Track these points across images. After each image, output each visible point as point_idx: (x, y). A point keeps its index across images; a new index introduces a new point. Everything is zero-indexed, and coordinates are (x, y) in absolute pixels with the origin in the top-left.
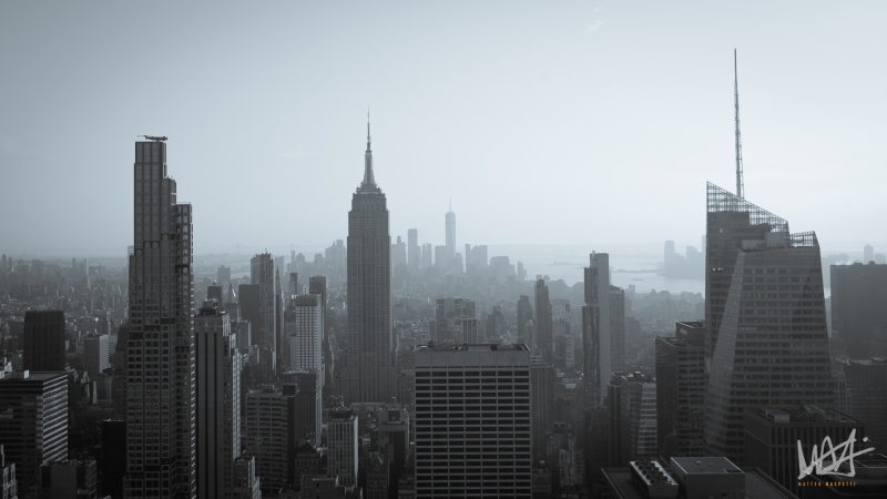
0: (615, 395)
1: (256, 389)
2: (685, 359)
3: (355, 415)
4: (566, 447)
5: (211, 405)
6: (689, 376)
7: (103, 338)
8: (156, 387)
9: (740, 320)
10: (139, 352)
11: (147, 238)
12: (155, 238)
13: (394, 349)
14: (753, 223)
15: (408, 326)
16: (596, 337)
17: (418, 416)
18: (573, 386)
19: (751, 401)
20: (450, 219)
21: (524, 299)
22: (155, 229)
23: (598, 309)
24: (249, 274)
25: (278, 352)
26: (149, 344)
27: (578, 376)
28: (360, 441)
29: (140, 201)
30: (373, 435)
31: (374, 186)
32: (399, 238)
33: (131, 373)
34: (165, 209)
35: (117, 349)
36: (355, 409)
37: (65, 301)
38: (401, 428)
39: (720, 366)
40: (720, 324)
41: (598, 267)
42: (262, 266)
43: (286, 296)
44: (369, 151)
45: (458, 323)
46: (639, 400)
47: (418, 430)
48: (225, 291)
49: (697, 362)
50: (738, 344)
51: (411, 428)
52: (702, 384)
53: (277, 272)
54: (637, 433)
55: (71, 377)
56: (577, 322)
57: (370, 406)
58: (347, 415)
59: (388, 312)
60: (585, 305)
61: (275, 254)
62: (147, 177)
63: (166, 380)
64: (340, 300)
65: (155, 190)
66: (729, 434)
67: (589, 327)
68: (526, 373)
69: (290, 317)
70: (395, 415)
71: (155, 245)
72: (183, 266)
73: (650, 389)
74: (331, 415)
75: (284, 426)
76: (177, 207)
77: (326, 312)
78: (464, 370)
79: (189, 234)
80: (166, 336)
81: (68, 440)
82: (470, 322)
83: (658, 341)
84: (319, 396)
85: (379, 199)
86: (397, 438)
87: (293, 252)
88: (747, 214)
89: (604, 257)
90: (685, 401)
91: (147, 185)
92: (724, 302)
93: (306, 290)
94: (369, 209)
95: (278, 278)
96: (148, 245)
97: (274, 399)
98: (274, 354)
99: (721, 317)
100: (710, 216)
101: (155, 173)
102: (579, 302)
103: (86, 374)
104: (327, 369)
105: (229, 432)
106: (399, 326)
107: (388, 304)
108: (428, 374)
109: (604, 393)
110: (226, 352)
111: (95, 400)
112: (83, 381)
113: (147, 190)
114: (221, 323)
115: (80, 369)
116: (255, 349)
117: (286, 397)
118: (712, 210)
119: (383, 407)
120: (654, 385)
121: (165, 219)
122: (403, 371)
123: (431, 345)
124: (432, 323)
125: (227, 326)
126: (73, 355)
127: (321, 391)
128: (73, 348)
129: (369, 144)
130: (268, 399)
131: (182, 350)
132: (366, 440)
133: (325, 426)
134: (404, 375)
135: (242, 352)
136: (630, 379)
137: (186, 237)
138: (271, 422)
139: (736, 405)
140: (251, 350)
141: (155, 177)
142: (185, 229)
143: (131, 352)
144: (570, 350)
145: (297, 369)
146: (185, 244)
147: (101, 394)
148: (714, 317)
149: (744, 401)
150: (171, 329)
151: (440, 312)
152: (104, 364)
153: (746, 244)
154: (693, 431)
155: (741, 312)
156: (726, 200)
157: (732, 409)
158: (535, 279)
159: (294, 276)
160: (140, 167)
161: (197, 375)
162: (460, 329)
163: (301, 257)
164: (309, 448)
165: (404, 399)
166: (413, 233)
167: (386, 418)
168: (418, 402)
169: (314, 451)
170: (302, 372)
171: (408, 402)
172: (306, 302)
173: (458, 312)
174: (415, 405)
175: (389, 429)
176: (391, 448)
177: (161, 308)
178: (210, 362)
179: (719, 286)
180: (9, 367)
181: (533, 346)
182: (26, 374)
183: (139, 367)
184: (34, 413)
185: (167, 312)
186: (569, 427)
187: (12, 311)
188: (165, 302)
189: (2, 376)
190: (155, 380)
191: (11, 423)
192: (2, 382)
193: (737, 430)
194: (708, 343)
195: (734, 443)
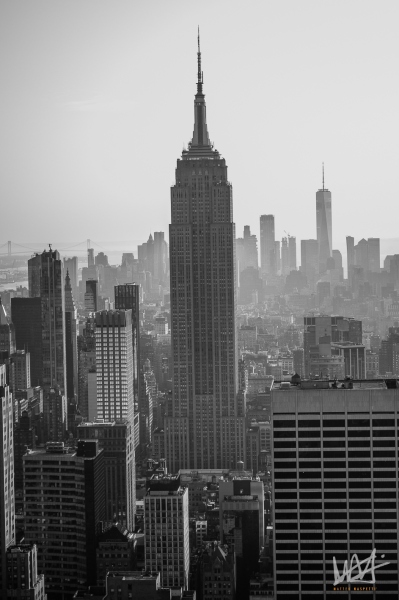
1: (38, 448)
3: (183, 487)
13: (241, 391)
15: (262, 358)
17: (278, 485)
20: (323, 199)
25: (70, 395)
28: (192, 525)
30: (212, 516)
31: (209, 147)
32: (247, 228)
36: (184, 479)
38: (253, 507)
42: (44, 270)
44: (200, 96)
45: (336, 352)
47: (278, 506)
51: (267, 506)
53: (68, 279)
57: (205, 474)
58: (172, 486)
59: (232, 337)
61: (64, 254)
64: (160, 321)
69: (87, 344)
70: (243, 487)
74: (148, 487)
75: (80, 502)
77: (138, 338)
78: (346, 417)
82: (354, 350)
84: (131, 458)
85: (220, 166)
86: (248, 520)
87: (91, 251)
93: (110, 305)
94: (201, 185)
95: (68, 288)
97: (64, 463)
98: (65, 399)
106: (249, 358)
107: (232, 325)
108: (291, 424)
116: (36, 393)
117: (82, 460)
119: (226, 475)
122: (254, 424)
123: (296, 380)
124: (297, 354)
127: (133, 452)
129: (200, 85)
130: (56, 463)
132: (202, 523)
133: (141, 503)
134: (256, 429)
135: (19, 395)
138: (61, 496)
140: (30, 394)
145: (98, 418)
151: (310, 336)
159: (92, 285)
162: (339, 361)
163: (102, 258)
164: (116, 535)
165: (257, 466)
166: (267, 221)
167: (230, 491)
168: (277, 465)
169: (125, 538)
170: (105, 423)
171: (263, 467)
172: (110, 321)
173: (336, 337)
174: (273, 470)
175: (234, 506)
176: (239, 536)
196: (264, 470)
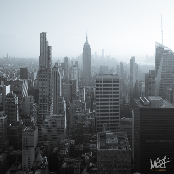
0: (136, 85)
1: (65, 83)
2: (151, 77)
4: (126, 95)
5: (56, 86)
6: (151, 81)
7: (35, 73)
8: (45, 82)
10: (41, 75)
12: (44, 52)
13: (92, 76)
14: (165, 50)
15: (95, 71)
16: (132, 73)
17: (97, 88)
18: (128, 83)
20: (103, 50)
21: (118, 66)
22: (44, 51)
23: (133, 68)
24: (63, 61)
25: (69, 76)
26: (43, 74)
27: (129, 81)
28: (85, 94)
29: (41, 45)
30: (88, 92)
31: (88, 43)
33: (40, 79)
34: (46, 47)
35: (37, 75)
37: (28, 66)
38: (93, 91)
39: (158, 79)
41: (133, 60)
42: (66, 59)
43: (71, 65)
44: (87, 36)
45: (105, 70)
46: (141, 86)
47: (97, 91)
48: (59, 64)
49: (153, 78)
50: (162, 74)
51: (95, 91)
52: (154, 82)
54: (141, 92)
55: (29, 81)
56: (128, 71)
57: (87, 87)
58: (83, 88)
59: (91, 68)
60: (130, 67)
61: (68, 57)
62: (43, 40)
63: (47, 81)
64: (81, 66)
65: (44, 43)
66: (160, 92)
67: (131, 71)
68: (118, 80)
69: (71, 69)
70: (92, 88)
71: (44, 54)
72: (50, 58)
73: (143, 84)
74: (79, 88)
75: (70, 90)
76: (48, 46)
77: (78, 68)
78: (106, 79)
79: (51, 52)
80: (47, 72)
81: (28, 94)
82: (107, 70)
83: (145, 74)
84: (77, 85)
86: (93, 93)
88: (164, 48)
89: (134, 57)
90: (151, 86)
91: (43, 42)
92: (159, 66)
93: (74, 64)
94: (87, 48)
95: (69, 62)
96: (43, 54)
97: (68, 85)
98: (68, 76)
100: (157, 49)
101: (44, 39)
102: (129, 66)
104: (79, 80)
105: (59, 91)
106: (93, 71)
108: (99, 80)
109: (134, 84)
110: (59, 75)
111: (33, 85)
112: (31, 81)
113: (43, 43)
114: (57, 70)
115: (31, 79)
117: (71, 85)
118: (157, 47)
119: (90, 87)
120: (144, 83)
121: (46, 49)
123: (99, 74)
124: (99, 71)
125: (59, 70)
126: (29, 76)
128: (29, 75)
131: (50, 75)
132: (86, 93)
133: (78, 90)
134: (94, 81)
135: (62, 76)
136: (139, 82)
137: (50, 52)
138: (68, 90)
139: (161, 87)
140: (64, 76)
141: (44, 40)
142: (50, 51)
143: (40, 75)
144: (127, 76)
145: (73, 79)
146: (50, 54)
147: (35, 84)
148: (157, 69)
149: (163, 86)
150: (48, 71)
151: (101, 68)
152: (35, 78)
153: (164, 54)
154: (152, 92)
155: (162, 68)
156: (159, 45)
157: (160, 88)
159: (72, 61)
160: (41, 38)
161: (53, 80)
162: (105, 72)
164: (75, 95)
165: (94, 86)
167: (90, 89)
168: (97, 86)
169: (76, 95)
170: (74, 80)
172: (75, 66)
173: (105, 68)
174: (96, 86)
175: (91, 91)
176: (91, 95)
177: (46, 66)
178: (56, 77)
179: (158, 63)
180: (17, 78)
181: (120, 75)
182: (20, 80)
183: (41, 78)
184: (21, 87)
185: (47, 67)
186: (127, 91)
187: (18, 68)
188: (46, 65)
189: (15, 80)
190: (45, 81)
191: (17, 89)
192: (15, 81)
193: (161, 92)
194: (155, 74)
195: (161, 94)
196: (95, 86)
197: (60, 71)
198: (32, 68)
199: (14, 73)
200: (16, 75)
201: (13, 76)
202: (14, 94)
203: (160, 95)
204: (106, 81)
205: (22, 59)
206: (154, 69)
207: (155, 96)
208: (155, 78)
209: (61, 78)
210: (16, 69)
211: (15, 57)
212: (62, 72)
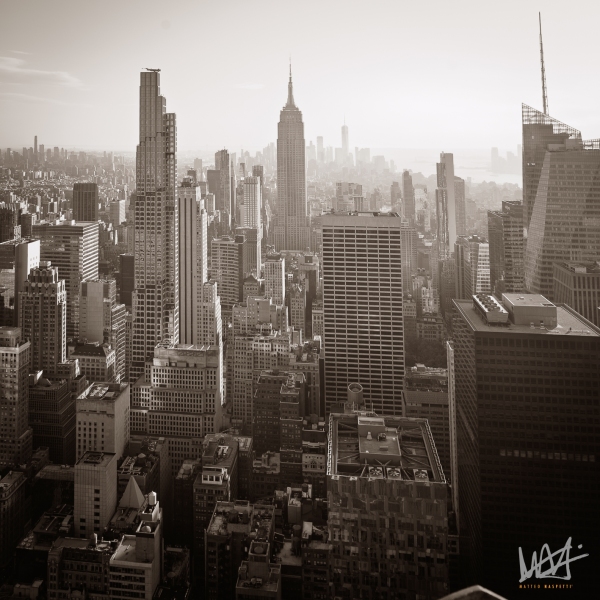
0: (459, 252)
1: (218, 238)
2: (509, 227)
3: (282, 258)
4: (426, 286)
5: (189, 247)
6: (512, 239)
7: (122, 202)
8: (153, 233)
9: (548, 200)
10: (142, 209)
11: (148, 135)
12: (153, 135)
13: (308, 215)
14: (556, 132)
15: (317, 201)
16: (445, 211)
18: (430, 244)
19: (557, 257)
20: (344, 130)
21: (395, 185)
22: (153, 129)
23: (446, 191)
24: (214, 164)
25: (232, 214)
26: (148, 204)
27: (433, 238)
28: (286, 276)
29: (143, 111)
30: (296, 273)
31: (294, 106)
32: (311, 142)
33: (137, 223)
34: (159, 116)
35: (129, 209)
36: (283, 254)
37: (99, 178)
38: (313, 268)
39: (534, 233)
40: (534, 203)
41: (445, 164)
42: (222, 157)
43: (238, 178)
44: (290, 83)
45: (351, 199)
46: (477, 255)
47: (325, 269)
48: (198, 175)
49: (519, 229)
50: (547, 217)
51: (320, 268)
52: (522, 244)
53: (232, 162)
54: (476, 278)
55: (101, 226)
56: (432, 201)
57: (293, 253)
58: (277, 258)
59: (304, 190)
60: (437, 188)
61: (230, 152)
62: (148, 95)
63: (159, 228)
64: (272, 182)
65: (153, 104)
66: (542, 280)
67: (441, 204)
68: (398, 233)
69: (240, 192)
70: (309, 259)
71: (153, 139)
72: (170, 154)
73: (484, 248)
74: (266, 258)
75: (236, 263)
76: (166, 115)
77: (263, 189)
78: (356, 229)
79: (174, 132)
80: (159, 199)
81: (99, 270)
82: (359, 198)
83: (490, 214)
84: (259, 244)
85: (298, 114)
86: (311, 275)
87: (242, 149)
88: (551, 126)
89: (450, 156)
90: (510, 256)
91: (148, 100)
92: (536, 187)
93: (250, 174)
94: (291, 122)
95: (232, 166)
96: (148, 139)
97: (229, 245)
98: (230, 216)
99: (534, 197)
100: (526, 128)
101: (153, 92)
102: (433, 187)
103: (111, 225)
104: (264, 228)
105: (200, 265)
106: (312, 200)
107: (304, 185)
108: (331, 231)
109: (452, 249)
110: (198, 211)
111: (116, 242)
113: (148, 104)
114: (194, 192)
115: (107, 222)
116: (218, 213)
117: (237, 244)
118: (526, 123)
119: (301, 254)
120: (487, 245)
121: (159, 123)
122: (314, 230)
123: (333, 211)
124: (333, 199)
125: (198, 195)
126: (103, 212)
127: (260, 241)
128: (103, 208)
129: (290, 78)
130: (226, 245)
131: (170, 209)
132: (290, 275)
133: (264, 265)
134: (315, 233)
135: (210, 214)
136: (470, 240)
137: (172, 135)
138: (228, 260)
139: (547, 260)
140: (215, 213)
141: (153, 95)
142: (172, 129)
144: (428, 220)
145: (244, 226)
146: (172, 139)
147: (120, 239)
148: (530, 197)
149: (553, 257)
150: (163, 195)
151: (339, 191)
152: (122, 219)
153: (551, 146)
154: (516, 278)
155: (549, 195)
156: (536, 116)
157: (544, 263)
158: (402, 172)
159: (243, 165)
160: (143, 88)
161: (179, 226)
162: (352, 202)
163: (247, 153)
164: (252, 279)
165: (315, 249)
166: (320, 139)
167: (303, 262)
168: (324, 250)
169: (256, 281)
170: (247, 227)
171: (318, 250)
172: (250, 182)
173: (351, 192)
174: (322, 252)
175: (306, 268)
176: (307, 281)
177: (157, 181)
178: (188, 218)
179: (533, 176)
180: (63, 218)
181: (402, 216)
182: (73, 223)
183: (142, 219)
184: (77, 247)
185: (160, 183)
186: (427, 272)
187: (67, 183)
188: (158, 177)
189: (58, 223)
190: (153, 228)
191: (63, 253)
192: (58, 227)
193: (548, 278)
194: (525, 215)
195: (546, 286)
197: (203, 196)
198: (113, 184)
199: (56, 200)
200: (60, 206)
201: (52, 210)
202: (55, 272)
203: (545, 289)
204: (356, 234)
205: (82, 154)
206: (520, 198)
207: (528, 293)
208: (525, 230)
209: (206, 220)
210: (62, 186)
211: (60, 148)
212: (211, 200)
